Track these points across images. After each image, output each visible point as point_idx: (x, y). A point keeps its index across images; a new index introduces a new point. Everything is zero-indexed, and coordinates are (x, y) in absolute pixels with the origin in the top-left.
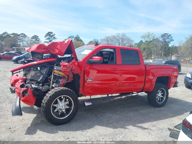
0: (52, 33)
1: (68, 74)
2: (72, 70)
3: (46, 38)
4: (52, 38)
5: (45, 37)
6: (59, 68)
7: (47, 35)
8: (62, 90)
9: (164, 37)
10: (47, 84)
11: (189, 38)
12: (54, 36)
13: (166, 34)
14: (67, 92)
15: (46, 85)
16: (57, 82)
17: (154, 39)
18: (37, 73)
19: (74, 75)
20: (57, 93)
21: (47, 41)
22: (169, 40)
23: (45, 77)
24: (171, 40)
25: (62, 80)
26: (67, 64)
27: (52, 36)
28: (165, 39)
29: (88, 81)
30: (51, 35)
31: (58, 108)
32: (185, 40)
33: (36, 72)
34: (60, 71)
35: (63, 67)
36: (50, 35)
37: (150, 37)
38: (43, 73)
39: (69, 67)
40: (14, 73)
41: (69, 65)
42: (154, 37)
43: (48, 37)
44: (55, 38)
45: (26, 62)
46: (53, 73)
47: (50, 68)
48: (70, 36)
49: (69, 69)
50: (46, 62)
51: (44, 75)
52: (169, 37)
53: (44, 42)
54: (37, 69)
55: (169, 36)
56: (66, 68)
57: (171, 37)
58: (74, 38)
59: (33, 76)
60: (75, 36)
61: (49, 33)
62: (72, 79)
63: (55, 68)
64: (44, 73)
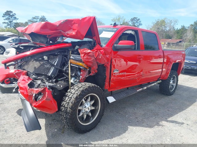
0: (11, 12)
1: (90, 64)
2: (96, 59)
3: (5, 18)
4: (12, 18)
5: (3, 16)
6: (78, 57)
7: (5, 15)
8: (89, 87)
9: (134, 21)
10: (63, 79)
11: (155, 22)
12: (15, 16)
13: (135, 18)
14: (94, 88)
15: (60, 80)
16: (76, 76)
17: (125, 23)
18: (44, 64)
19: (99, 66)
20: (84, 92)
21: (6, 21)
22: (138, 24)
23: (57, 69)
24: (140, 24)
25: (81, 73)
26: (89, 51)
27: (12, 16)
28: (134, 23)
29: (115, 73)
30: (11, 14)
31: (83, 111)
32: (152, 25)
33: (42, 63)
34: (80, 61)
35: (84, 56)
36: (9, 14)
37: (121, 20)
38: (53, 63)
39: (93, 56)
40: (7, 65)
41: (93, 53)
42: (124, 21)
43: (7, 17)
44: (15, 18)
45: (22, 48)
46: (70, 64)
47: (63, 57)
48: (34, 17)
49: (93, 58)
50: (58, 49)
51: (56, 67)
52: (138, 21)
53: (3, 23)
54: (43, 59)
55: (139, 19)
56: (89, 57)
57: (140, 21)
58: (39, 19)
59: (37, 68)
60: (40, 17)
61: (8, 11)
62: (96, 71)
63: (71, 57)
64: (55, 65)
